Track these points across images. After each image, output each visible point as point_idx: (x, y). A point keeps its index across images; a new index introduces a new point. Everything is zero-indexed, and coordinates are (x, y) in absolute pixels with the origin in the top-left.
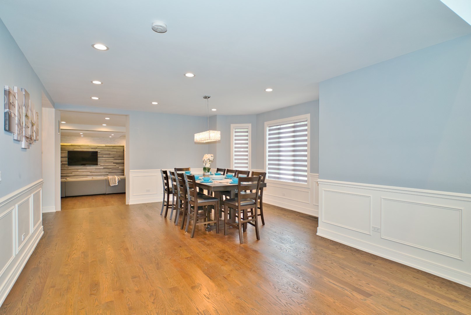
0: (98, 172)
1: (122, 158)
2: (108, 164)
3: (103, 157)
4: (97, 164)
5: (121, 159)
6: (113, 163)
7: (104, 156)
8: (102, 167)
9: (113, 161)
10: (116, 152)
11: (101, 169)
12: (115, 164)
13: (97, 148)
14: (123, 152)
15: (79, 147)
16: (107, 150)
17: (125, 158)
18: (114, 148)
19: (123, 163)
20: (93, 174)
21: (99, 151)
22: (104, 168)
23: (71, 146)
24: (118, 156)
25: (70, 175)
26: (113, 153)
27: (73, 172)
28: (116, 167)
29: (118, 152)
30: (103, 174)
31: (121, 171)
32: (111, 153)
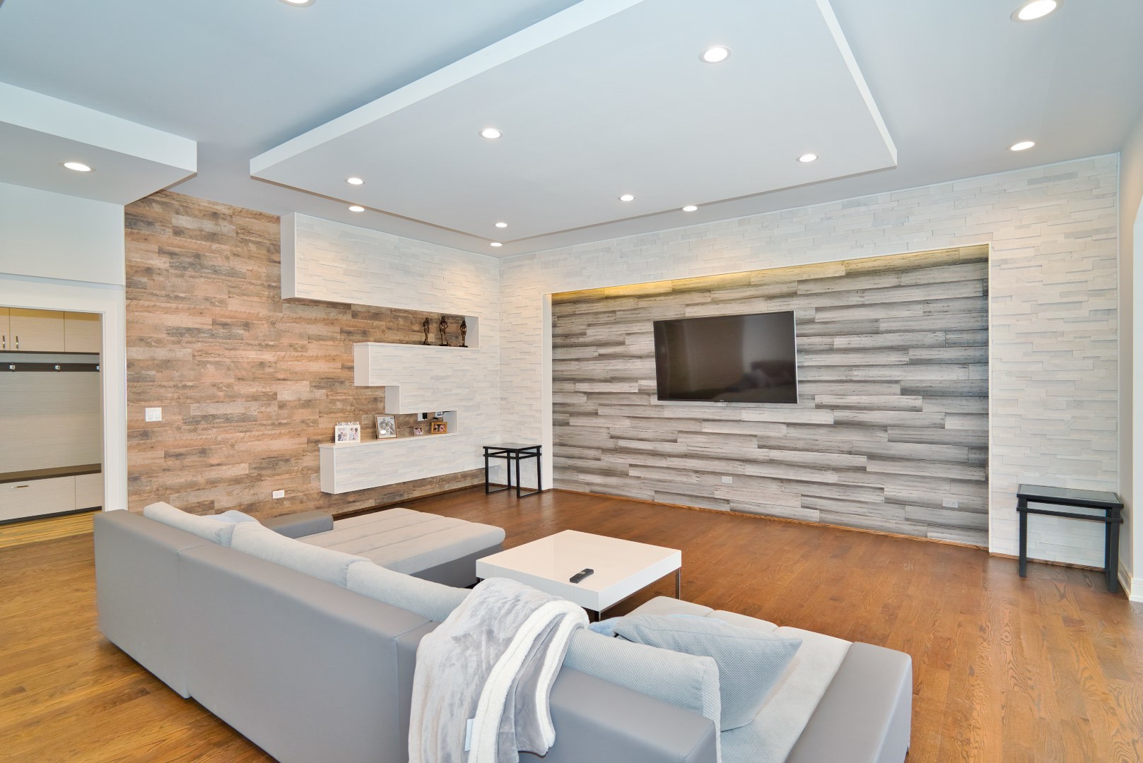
0: (800, 444)
1: (976, 353)
2: (864, 400)
3: (831, 350)
5: (964, 364)
6: (897, 388)
7: (839, 342)
8: (827, 417)
10: (918, 311)
11: (822, 431)
12: (917, 401)
13: (793, 295)
14: (979, 304)
15: (707, 298)
16: (855, 300)
17: (994, 353)
18: (906, 279)
19: (982, 395)
20: (775, 454)
21: (804, 309)
22: (838, 424)
23: (671, 297)
24: (941, 337)
25: (667, 447)
26: (903, 319)
27: (680, 437)
28: (918, 423)
29: (939, 306)
30: (833, 464)
31: (961, 454)
32: (889, 319)
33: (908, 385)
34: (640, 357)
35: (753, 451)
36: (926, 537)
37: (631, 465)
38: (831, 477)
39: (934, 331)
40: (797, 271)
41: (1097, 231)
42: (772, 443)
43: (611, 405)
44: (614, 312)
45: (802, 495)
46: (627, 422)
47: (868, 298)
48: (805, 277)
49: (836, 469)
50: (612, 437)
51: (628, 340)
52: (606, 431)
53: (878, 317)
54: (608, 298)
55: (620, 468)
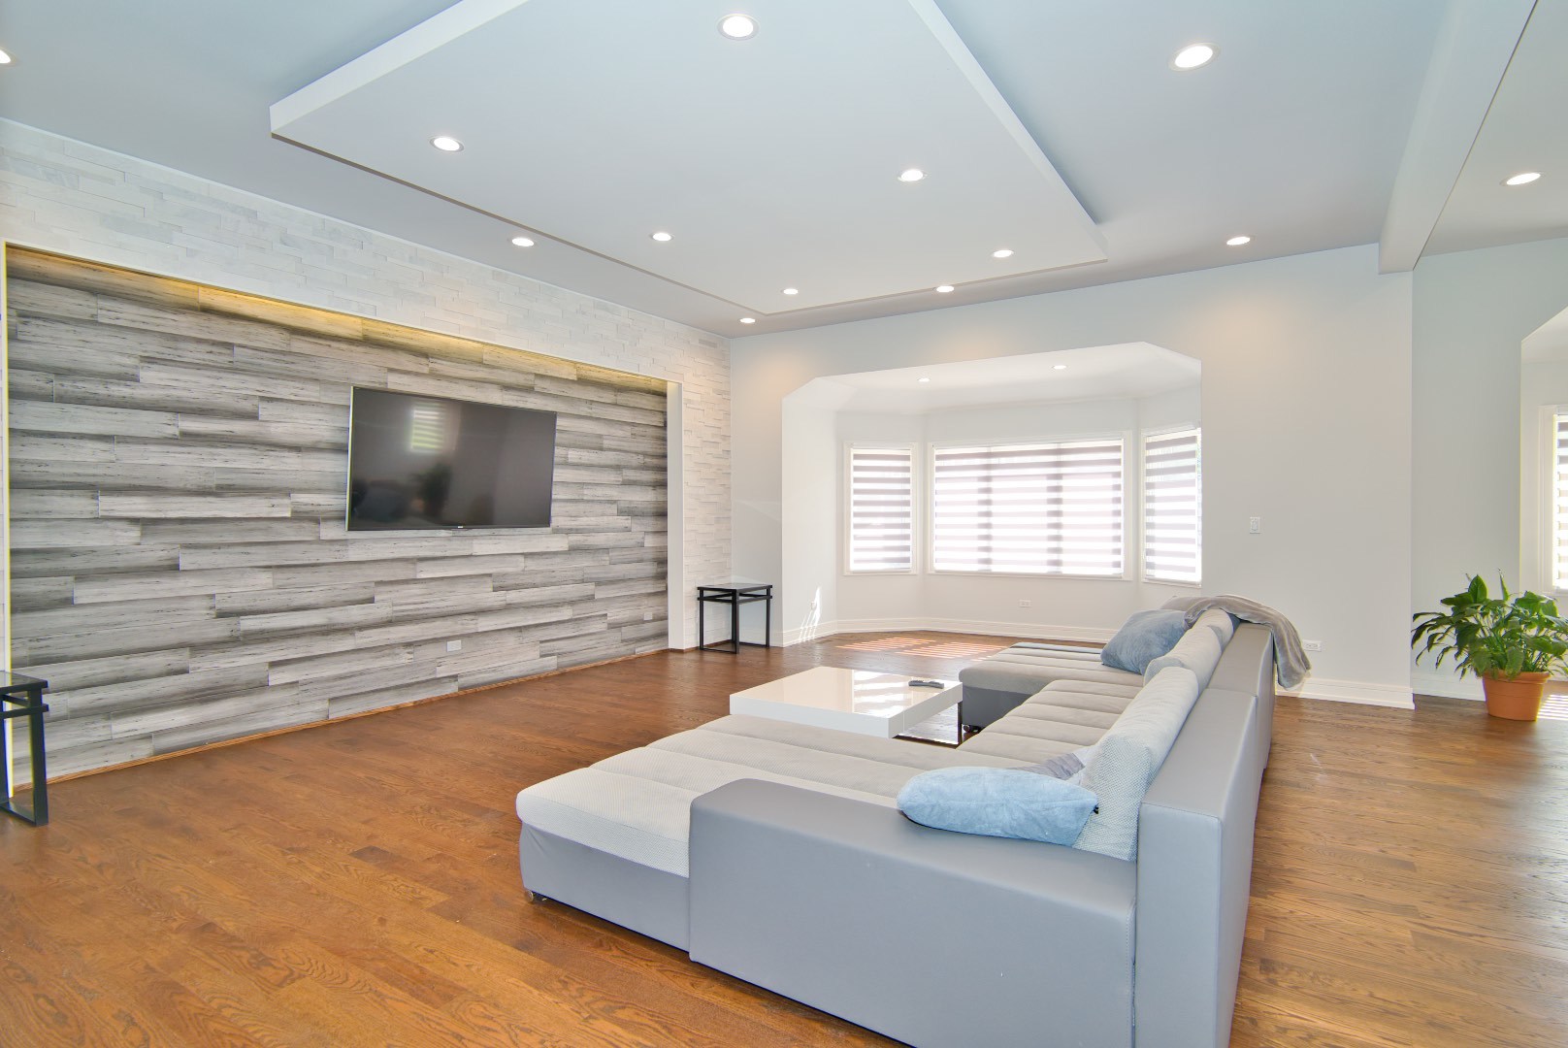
0: (538, 579)
1: (660, 477)
2: (592, 521)
8: (565, 543)
9: (614, 493)
10: (629, 432)
11: (558, 560)
12: (626, 522)
15: (423, 365)
16: (584, 410)
19: (664, 513)
20: (513, 596)
22: (574, 550)
23: (361, 349)
25: (356, 614)
26: (619, 439)
27: (380, 593)
28: (629, 543)
29: (640, 430)
30: (570, 596)
31: (652, 569)
32: (610, 437)
33: (622, 505)
34: (297, 448)
35: (488, 597)
36: (634, 653)
37: (273, 664)
38: (566, 613)
39: (637, 453)
40: (534, 361)
42: (510, 582)
43: (219, 546)
44: (229, 346)
45: (542, 642)
46: (265, 579)
47: (597, 411)
48: (542, 372)
49: (572, 603)
50: (222, 615)
51: (265, 411)
52: (206, 603)
53: (601, 433)
54: (207, 310)
55: (245, 677)
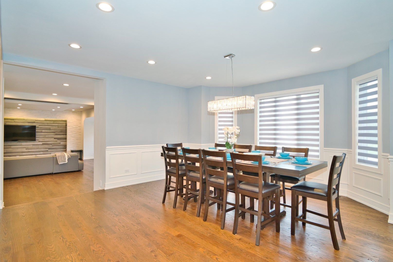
0: (35, 148)
1: (64, 133)
2: (48, 140)
3: (42, 132)
4: (35, 140)
5: (63, 135)
6: (53, 138)
7: (43, 131)
8: (41, 143)
10: (57, 127)
11: (40, 145)
12: (56, 140)
13: (34, 122)
14: (65, 127)
15: (13, 121)
16: (46, 124)
17: (68, 133)
18: (55, 122)
19: (66, 139)
20: (30, 150)
21: (37, 125)
22: (43, 144)
24: (60, 131)
26: (55, 128)
28: (57, 143)
29: (60, 127)
30: (42, 151)
31: (63, 147)
32: (52, 128)
33: (55, 138)
35: (25, 150)
39: (59, 130)
41: (79, 120)
42: (29, 148)
47: (49, 124)
53: (50, 127)
